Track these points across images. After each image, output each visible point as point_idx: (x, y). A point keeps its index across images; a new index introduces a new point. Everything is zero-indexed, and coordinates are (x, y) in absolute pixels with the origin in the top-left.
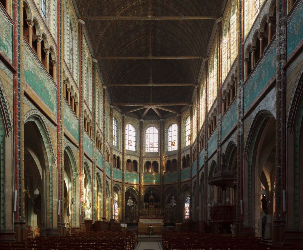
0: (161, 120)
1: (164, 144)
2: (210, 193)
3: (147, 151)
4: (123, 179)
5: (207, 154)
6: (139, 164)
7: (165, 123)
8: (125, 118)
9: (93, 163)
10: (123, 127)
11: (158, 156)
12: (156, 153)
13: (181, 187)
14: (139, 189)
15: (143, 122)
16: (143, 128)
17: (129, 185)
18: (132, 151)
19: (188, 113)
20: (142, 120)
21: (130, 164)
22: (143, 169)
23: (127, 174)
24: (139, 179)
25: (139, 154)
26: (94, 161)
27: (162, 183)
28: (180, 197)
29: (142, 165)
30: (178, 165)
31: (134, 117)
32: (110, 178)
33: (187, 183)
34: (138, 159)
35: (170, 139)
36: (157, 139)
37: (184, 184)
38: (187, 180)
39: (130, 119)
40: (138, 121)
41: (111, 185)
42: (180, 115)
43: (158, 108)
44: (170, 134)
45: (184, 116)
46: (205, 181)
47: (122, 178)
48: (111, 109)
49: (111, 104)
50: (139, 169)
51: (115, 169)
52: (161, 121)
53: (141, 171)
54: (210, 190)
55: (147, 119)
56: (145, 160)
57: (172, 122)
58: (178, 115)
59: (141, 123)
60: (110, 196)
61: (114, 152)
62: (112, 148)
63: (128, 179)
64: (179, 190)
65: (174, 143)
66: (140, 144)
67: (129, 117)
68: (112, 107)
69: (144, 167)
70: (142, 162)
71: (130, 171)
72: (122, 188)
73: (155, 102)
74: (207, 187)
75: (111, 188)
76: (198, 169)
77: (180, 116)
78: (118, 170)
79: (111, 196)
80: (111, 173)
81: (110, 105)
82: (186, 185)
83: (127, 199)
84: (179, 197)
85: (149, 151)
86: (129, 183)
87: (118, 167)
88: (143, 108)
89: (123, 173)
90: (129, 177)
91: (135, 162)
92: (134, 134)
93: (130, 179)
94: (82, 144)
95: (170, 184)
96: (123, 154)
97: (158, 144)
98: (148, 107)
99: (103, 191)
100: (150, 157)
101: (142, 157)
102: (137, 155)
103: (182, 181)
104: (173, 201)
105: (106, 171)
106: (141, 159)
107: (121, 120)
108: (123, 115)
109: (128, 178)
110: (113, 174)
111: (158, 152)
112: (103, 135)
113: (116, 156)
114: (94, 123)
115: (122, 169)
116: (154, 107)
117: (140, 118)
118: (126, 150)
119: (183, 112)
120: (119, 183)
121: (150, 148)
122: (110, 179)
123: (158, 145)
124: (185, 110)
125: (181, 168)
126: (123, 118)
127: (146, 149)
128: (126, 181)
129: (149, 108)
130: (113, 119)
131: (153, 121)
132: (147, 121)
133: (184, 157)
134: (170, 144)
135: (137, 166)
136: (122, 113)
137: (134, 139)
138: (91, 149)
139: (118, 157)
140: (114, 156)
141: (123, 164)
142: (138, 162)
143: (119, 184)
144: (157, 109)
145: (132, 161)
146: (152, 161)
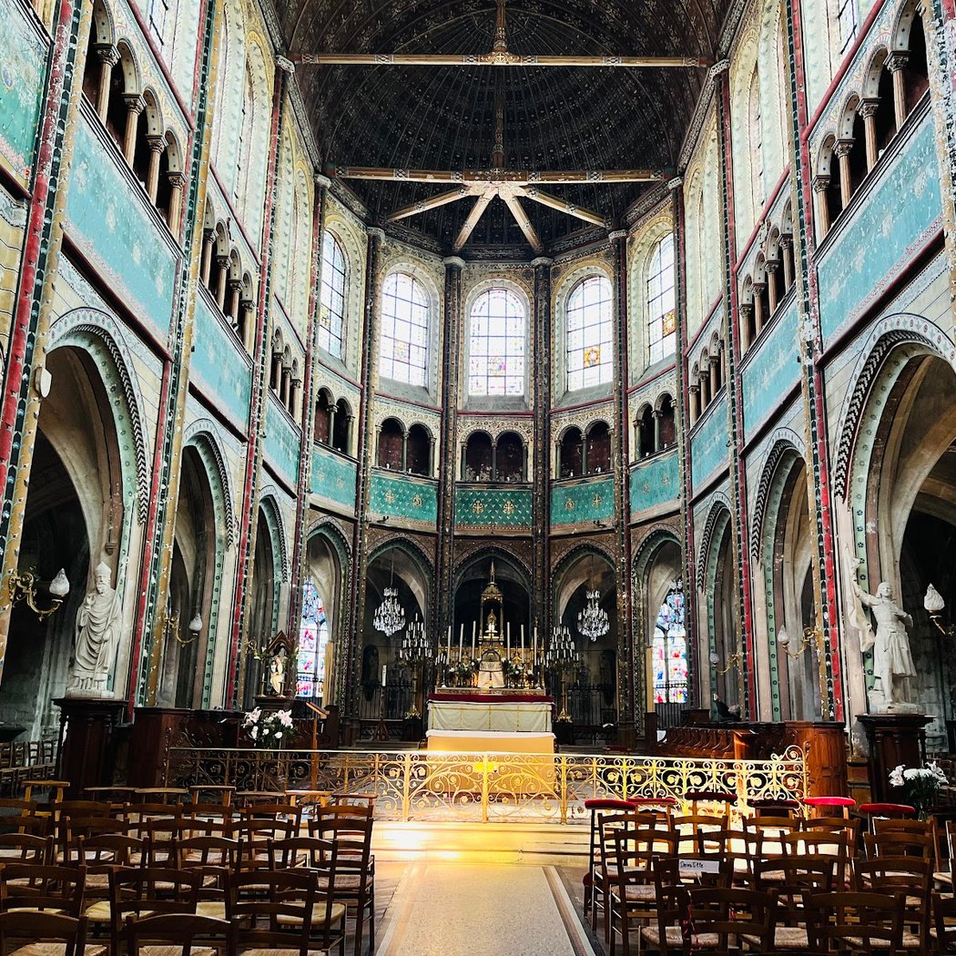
0: (538, 261)
1: (549, 359)
2: (857, 545)
3: (475, 387)
4: (360, 502)
5: (819, 326)
6: (438, 443)
7: (557, 273)
8: (383, 244)
9: (171, 367)
10: (374, 277)
11: (523, 410)
12: (512, 398)
13: (635, 549)
14: (433, 553)
15: (459, 269)
16: (459, 292)
17: (386, 533)
18: (408, 387)
19: (662, 221)
20: (458, 261)
21: (397, 440)
22: (454, 463)
23: (379, 483)
24: (435, 509)
25: (440, 399)
26: (177, 356)
27: (543, 529)
28: (629, 594)
29: (451, 445)
30: (614, 444)
31: (420, 246)
32: (294, 490)
33: (663, 528)
34: (433, 424)
35: (575, 341)
36: (522, 343)
37: (647, 531)
38: (663, 512)
39: (404, 250)
40: (437, 263)
41: (298, 525)
42: (622, 234)
43: (530, 196)
44: (575, 319)
45: (642, 235)
46: (817, 478)
47: (357, 498)
48: (319, 190)
49: (319, 168)
50: (437, 466)
51: (325, 454)
52: (538, 266)
53: (445, 472)
54: (855, 529)
55: (475, 258)
56: (465, 429)
57: (585, 268)
58: (612, 236)
59: (451, 273)
60: (285, 578)
61: (321, 379)
62: (312, 354)
63: (386, 504)
64: (623, 559)
65: (593, 356)
66: (446, 357)
67: (398, 244)
68: (322, 180)
69: (459, 455)
70: (451, 434)
71: (396, 469)
72: (354, 547)
73: (514, 166)
74: (829, 511)
75: (297, 538)
76: (739, 441)
77: (624, 238)
78: (340, 461)
79: (289, 579)
80: (300, 468)
81: (316, 171)
82: (660, 533)
83: (375, 600)
84: (624, 596)
85: (485, 387)
86: (388, 524)
87: (341, 443)
88: (460, 196)
89: (361, 475)
90: (389, 498)
91: (419, 432)
92: (420, 315)
93: (392, 505)
94: (53, 183)
95: (576, 535)
96: (365, 390)
97: (523, 360)
98: (484, 190)
99: (236, 541)
100: (491, 414)
101: (451, 412)
102: (430, 403)
103: (635, 519)
104: (594, 612)
105: (262, 442)
106: (447, 422)
107: (363, 250)
108: (373, 231)
109: (383, 502)
110: (309, 475)
111: (522, 393)
112: (261, 269)
113: (330, 395)
114: (195, 165)
115: (359, 456)
116: (510, 191)
117: (446, 251)
118: (383, 380)
119: (635, 221)
120: (340, 521)
121: (488, 376)
122: (293, 496)
123: (523, 367)
124: (647, 211)
125: (632, 460)
126: (372, 243)
127: (471, 382)
128: (373, 515)
129: (490, 196)
130: (327, 237)
131: (502, 267)
132: (476, 267)
133: (647, 408)
134: (576, 360)
135: (429, 450)
136: (369, 222)
137: (419, 337)
138: (159, 280)
139: (343, 403)
140: (324, 393)
141: (364, 434)
142: (436, 433)
143: (338, 523)
144: (523, 201)
145: (407, 426)
146: (494, 429)
